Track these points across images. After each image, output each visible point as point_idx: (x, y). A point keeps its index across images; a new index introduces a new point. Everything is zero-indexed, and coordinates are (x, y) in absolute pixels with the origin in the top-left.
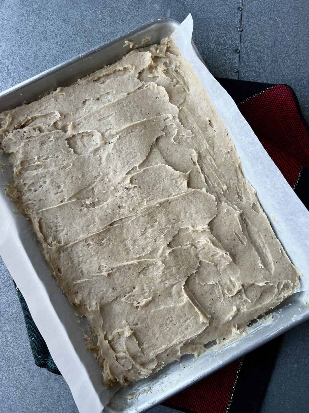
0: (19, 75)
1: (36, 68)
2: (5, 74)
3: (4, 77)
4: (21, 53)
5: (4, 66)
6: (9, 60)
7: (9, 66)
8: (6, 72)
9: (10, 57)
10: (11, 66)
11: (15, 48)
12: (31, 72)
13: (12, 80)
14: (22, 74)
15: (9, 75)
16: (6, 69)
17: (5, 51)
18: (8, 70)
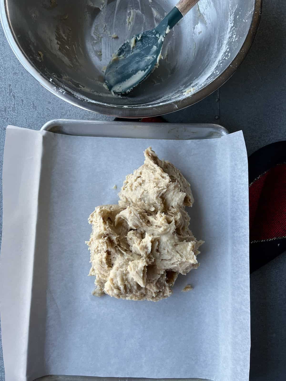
0: (43, 108)
1: (57, 102)
2: (31, 107)
3: (30, 110)
4: (44, 90)
5: (31, 101)
6: (34, 96)
7: (34, 101)
8: (32, 105)
9: (34, 94)
10: (36, 101)
11: (39, 86)
12: (52, 106)
13: (37, 112)
14: (45, 107)
15: (35, 108)
16: (32, 103)
17: (31, 89)
18: (33, 104)
